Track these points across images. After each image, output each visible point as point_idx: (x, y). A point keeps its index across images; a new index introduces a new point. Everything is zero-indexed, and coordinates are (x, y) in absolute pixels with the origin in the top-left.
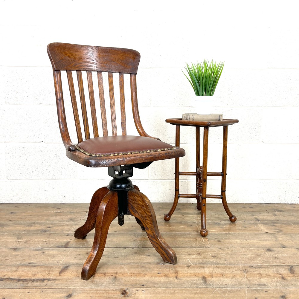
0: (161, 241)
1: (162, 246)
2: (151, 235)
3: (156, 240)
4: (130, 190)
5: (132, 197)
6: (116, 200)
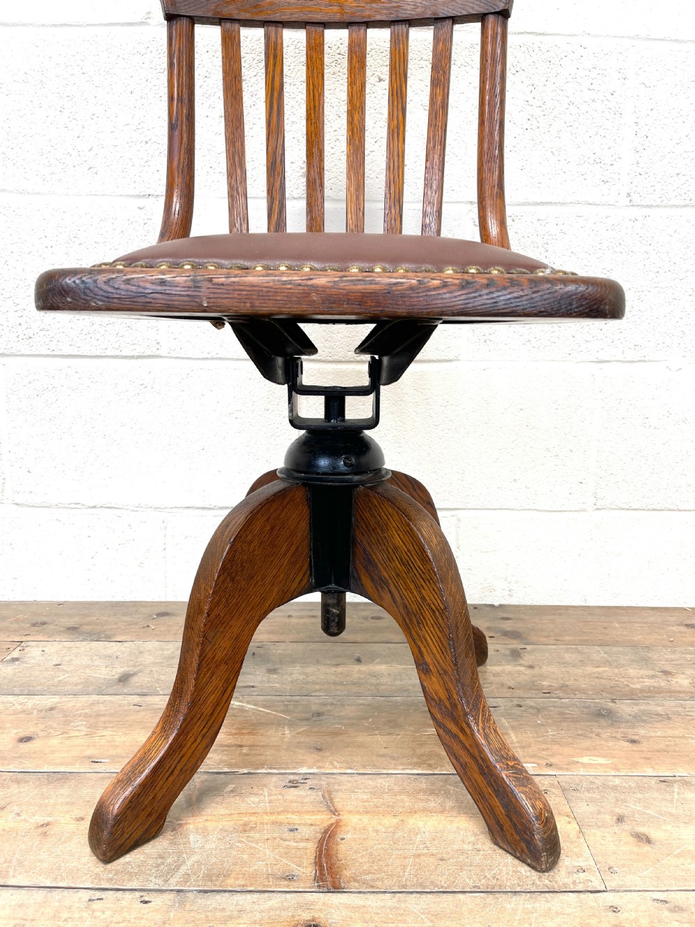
0: (482, 741)
1: (488, 767)
2: (440, 700)
3: (462, 730)
4: (363, 483)
5: (368, 515)
6: (298, 520)
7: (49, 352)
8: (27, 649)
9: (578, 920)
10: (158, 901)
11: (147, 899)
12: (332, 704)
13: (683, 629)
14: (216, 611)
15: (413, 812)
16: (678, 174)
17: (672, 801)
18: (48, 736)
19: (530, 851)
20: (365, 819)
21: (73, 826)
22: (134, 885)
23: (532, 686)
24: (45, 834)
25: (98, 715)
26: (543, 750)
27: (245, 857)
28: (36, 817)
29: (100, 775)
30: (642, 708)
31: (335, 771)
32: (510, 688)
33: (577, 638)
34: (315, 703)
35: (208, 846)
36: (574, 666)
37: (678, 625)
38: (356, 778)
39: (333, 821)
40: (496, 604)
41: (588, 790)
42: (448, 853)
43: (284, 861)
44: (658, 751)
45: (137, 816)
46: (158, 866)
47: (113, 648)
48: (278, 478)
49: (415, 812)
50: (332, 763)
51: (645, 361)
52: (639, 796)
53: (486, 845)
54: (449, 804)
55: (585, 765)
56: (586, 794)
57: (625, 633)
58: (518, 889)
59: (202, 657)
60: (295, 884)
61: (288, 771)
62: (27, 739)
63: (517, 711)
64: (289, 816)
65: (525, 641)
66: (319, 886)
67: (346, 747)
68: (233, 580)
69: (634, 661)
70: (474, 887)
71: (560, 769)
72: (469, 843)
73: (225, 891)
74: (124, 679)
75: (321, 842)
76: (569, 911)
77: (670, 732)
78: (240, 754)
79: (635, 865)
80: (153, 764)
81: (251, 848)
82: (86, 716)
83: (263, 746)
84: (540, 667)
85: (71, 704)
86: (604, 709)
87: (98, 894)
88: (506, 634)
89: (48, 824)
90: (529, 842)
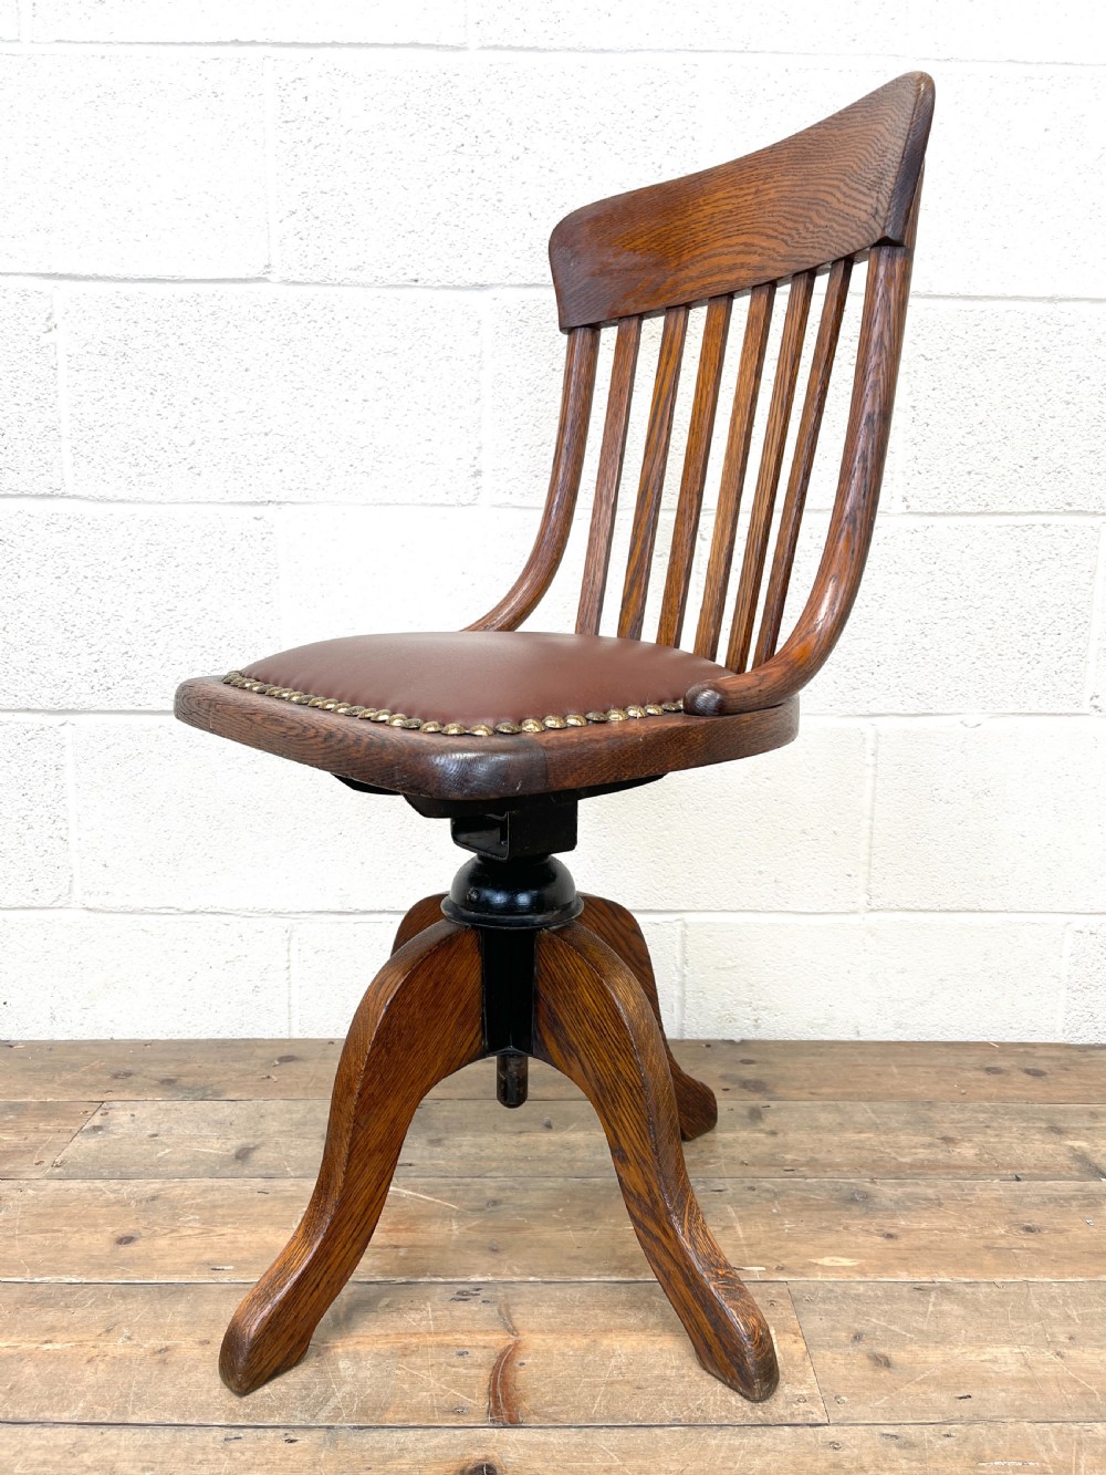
0: (688, 1246)
1: (693, 1276)
2: (639, 1194)
3: (665, 1232)
4: (546, 925)
5: (553, 965)
6: (468, 972)
7: (133, 707)
8: (110, 1112)
9: (790, 1458)
10: (304, 1439)
11: (292, 1437)
12: (512, 1188)
13: (982, 1075)
14: (371, 1089)
15: (607, 1330)
16: (969, 473)
17: (924, 1315)
18: (154, 1235)
19: (742, 1377)
20: (550, 1339)
21: (197, 1352)
22: (276, 1421)
23: (771, 1162)
24: (164, 1362)
25: (214, 1207)
26: (776, 1248)
27: (406, 1386)
28: (151, 1341)
29: (223, 1286)
30: (909, 1190)
31: (515, 1279)
32: (742, 1163)
33: (839, 1090)
34: (490, 1188)
35: (361, 1375)
36: (830, 1131)
37: (977, 1069)
38: (540, 1288)
39: (510, 1342)
40: (737, 1038)
41: (824, 1301)
42: (646, 1380)
43: (453, 1391)
44: (919, 1249)
45: (277, 1339)
46: (303, 1398)
47: (224, 1109)
48: (444, 917)
49: (611, 1331)
50: (510, 1268)
51: (931, 714)
52: (886, 1307)
53: (694, 1371)
54: (652, 1320)
55: (825, 1269)
56: (821, 1305)
57: (904, 1082)
58: (726, 1422)
59: (352, 1146)
60: (466, 1419)
61: (456, 1280)
62: (126, 1240)
63: (749, 1195)
64: (458, 1336)
65: (771, 1096)
66: (493, 1421)
67: (529, 1247)
68: (388, 1051)
69: (908, 1123)
70: (674, 1420)
71: (793, 1273)
72: (673, 1367)
73: (383, 1427)
74: (243, 1155)
75: (496, 1369)
76: (782, 1447)
77: (937, 1223)
78: (396, 1258)
79: (868, 1393)
80: (296, 1276)
81: (412, 1375)
82: (199, 1207)
83: (425, 1247)
84: (786, 1134)
85: (178, 1191)
86: (859, 1192)
87: (235, 1433)
88: (745, 1084)
89: (167, 1349)
90: (741, 1367)
